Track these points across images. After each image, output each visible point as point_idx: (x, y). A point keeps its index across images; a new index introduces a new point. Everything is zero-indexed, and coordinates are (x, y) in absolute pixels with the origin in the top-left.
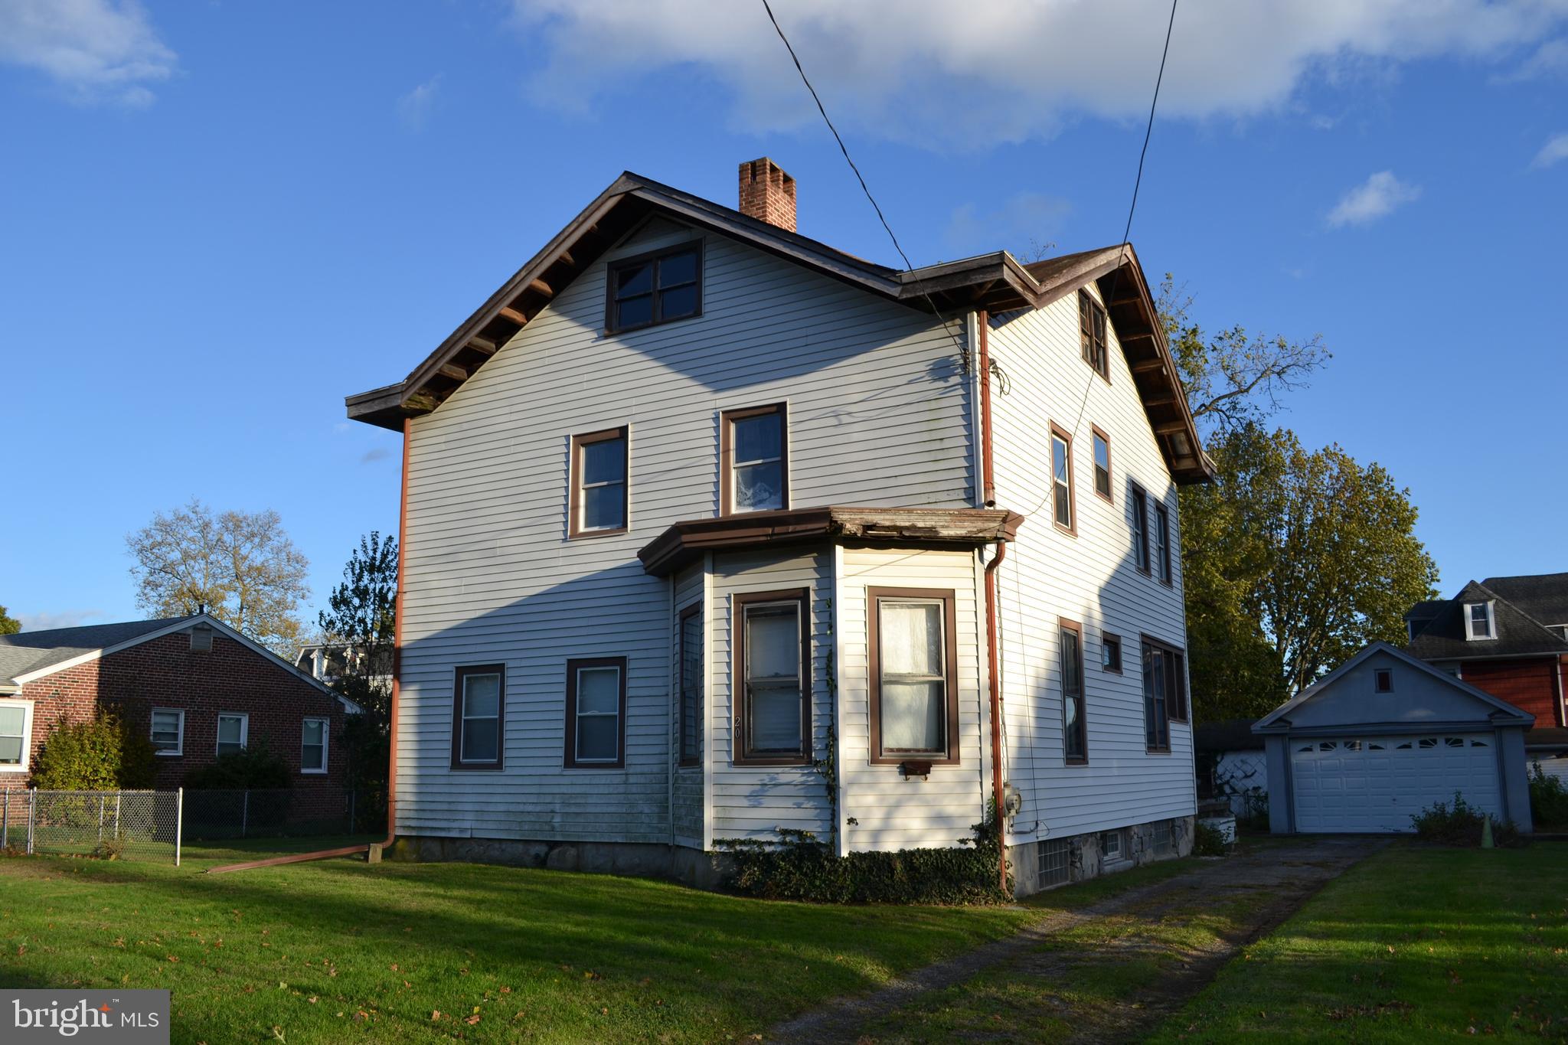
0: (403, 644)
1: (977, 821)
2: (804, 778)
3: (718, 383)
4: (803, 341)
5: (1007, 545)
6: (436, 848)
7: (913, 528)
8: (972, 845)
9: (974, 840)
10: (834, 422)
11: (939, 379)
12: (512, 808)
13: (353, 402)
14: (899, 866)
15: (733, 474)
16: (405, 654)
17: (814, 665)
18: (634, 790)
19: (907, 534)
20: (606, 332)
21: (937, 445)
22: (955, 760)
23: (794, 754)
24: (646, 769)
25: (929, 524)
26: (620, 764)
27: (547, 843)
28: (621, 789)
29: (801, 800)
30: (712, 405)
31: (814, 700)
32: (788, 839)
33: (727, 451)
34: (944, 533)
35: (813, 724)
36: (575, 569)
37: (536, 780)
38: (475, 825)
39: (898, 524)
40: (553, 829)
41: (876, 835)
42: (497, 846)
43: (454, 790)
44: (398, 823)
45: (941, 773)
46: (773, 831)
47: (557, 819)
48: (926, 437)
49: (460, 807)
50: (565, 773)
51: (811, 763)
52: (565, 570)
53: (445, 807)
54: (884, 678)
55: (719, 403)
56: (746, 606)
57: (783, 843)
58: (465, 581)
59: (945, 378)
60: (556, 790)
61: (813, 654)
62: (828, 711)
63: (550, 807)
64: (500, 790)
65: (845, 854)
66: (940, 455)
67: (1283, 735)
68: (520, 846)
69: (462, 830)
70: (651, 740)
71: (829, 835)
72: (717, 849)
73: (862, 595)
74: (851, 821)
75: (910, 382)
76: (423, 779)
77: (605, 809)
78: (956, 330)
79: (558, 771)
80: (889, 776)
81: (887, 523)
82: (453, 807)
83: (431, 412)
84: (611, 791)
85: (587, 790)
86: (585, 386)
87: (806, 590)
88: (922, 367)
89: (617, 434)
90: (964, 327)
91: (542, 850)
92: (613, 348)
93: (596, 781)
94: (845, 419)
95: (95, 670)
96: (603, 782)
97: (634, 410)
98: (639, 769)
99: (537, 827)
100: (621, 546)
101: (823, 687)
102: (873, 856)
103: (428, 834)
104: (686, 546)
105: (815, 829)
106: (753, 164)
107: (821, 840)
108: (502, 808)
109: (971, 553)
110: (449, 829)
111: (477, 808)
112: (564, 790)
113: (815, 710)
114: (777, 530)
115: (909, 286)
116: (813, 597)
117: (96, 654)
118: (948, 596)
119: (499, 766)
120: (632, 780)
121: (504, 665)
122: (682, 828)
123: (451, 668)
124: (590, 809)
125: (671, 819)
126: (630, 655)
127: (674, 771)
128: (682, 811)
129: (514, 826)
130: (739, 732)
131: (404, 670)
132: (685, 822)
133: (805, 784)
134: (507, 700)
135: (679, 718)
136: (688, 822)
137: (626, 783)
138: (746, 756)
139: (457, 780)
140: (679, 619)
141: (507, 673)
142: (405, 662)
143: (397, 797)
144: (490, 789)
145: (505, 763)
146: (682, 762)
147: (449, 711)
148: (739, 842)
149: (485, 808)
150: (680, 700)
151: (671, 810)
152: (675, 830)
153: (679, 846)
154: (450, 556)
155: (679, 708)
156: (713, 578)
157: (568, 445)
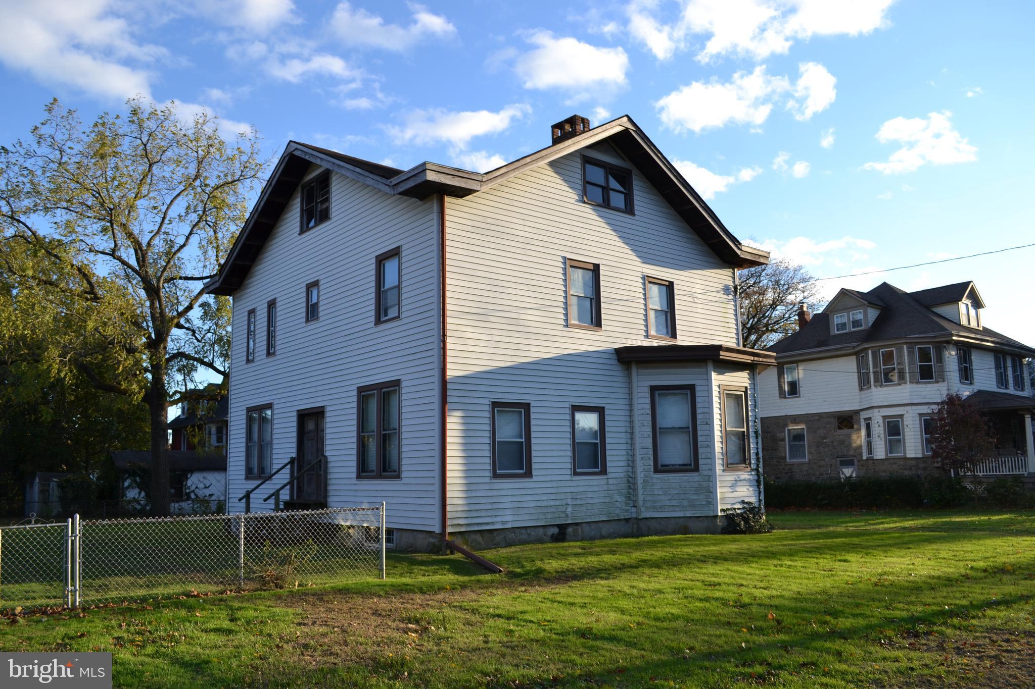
6: (478, 538)
11: (726, 294)
12: (539, 504)
16: (449, 386)
17: (750, 424)
18: (612, 488)
20: (585, 199)
21: (726, 325)
24: (618, 475)
26: (604, 472)
27: (558, 526)
28: (606, 488)
29: (748, 487)
30: (641, 269)
31: (751, 440)
32: (745, 506)
35: (752, 451)
36: (572, 346)
37: (555, 484)
38: (511, 518)
40: (567, 516)
42: (524, 531)
43: (494, 493)
44: (448, 522)
47: (569, 509)
49: (501, 506)
50: (574, 479)
51: (752, 470)
52: (566, 346)
53: (489, 507)
55: (645, 270)
56: (725, 392)
57: (744, 508)
59: (728, 295)
60: (568, 490)
61: (750, 419)
62: (755, 446)
63: (564, 502)
64: (530, 492)
66: (728, 330)
68: (541, 530)
69: (503, 523)
70: (620, 458)
71: (758, 503)
75: (717, 292)
76: (470, 487)
77: (597, 501)
78: (732, 275)
79: (569, 477)
82: (495, 506)
83: (461, 198)
84: (600, 489)
85: (587, 489)
86: (572, 228)
87: (746, 388)
88: (720, 286)
89: (592, 267)
91: (556, 530)
92: (587, 211)
93: (591, 483)
96: (595, 484)
97: (601, 256)
98: (614, 475)
99: (556, 515)
100: (598, 338)
101: (754, 435)
103: (475, 528)
105: (753, 501)
107: (756, 505)
108: (532, 504)
110: (493, 523)
111: (514, 505)
112: (572, 490)
113: (752, 446)
116: (749, 392)
119: (529, 475)
120: (611, 482)
121: (529, 404)
122: (661, 507)
123: (487, 402)
124: (589, 501)
125: (641, 503)
126: (607, 407)
127: (642, 476)
128: (660, 498)
129: (541, 517)
130: (726, 454)
131: (449, 399)
132: (667, 503)
133: (749, 480)
134: (533, 428)
135: (651, 446)
136: (674, 503)
137: (608, 484)
138: (729, 466)
139: (496, 486)
140: (648, 390)
141: (532, 410)
142: (449, 393)
143: (449, 501)
144: (523, 492)
145: (534, 473)
146: (656, 471)
147: (487, 434)
148: (728, 509)
149: (520, 505)
150: (651, 436)
151: (641, 498)
152: (643, 509)
153: (647, 519)
154: (482, 316)
155: (650, 440)
156: (714, 375)
157: (565, 263)
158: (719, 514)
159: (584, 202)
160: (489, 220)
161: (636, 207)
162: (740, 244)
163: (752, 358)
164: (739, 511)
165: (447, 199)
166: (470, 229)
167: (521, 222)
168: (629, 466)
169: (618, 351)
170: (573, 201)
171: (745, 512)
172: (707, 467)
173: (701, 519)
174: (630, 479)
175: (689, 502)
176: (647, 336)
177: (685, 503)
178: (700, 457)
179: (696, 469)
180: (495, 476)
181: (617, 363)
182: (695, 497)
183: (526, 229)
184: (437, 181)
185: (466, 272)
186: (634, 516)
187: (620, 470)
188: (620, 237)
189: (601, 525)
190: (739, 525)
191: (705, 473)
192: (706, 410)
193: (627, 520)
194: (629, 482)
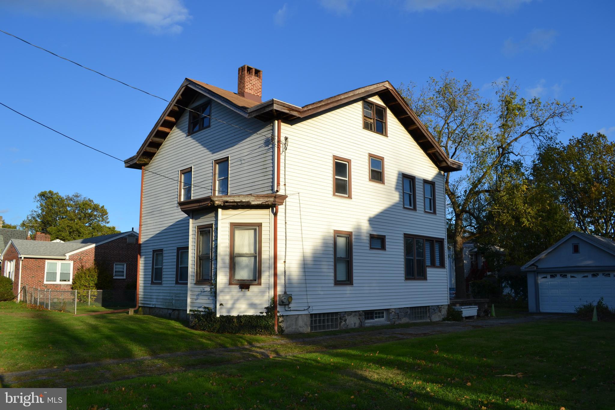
0: (141, 242)
1: (267, 306)
2: (210, 289)
3: (214, 151)
4: (233, 135)
5: (279, 207)
7: (241, 202)
8: (265, 314)
9: (265, 312)
10: (240, 163)
11: (266, 146)
12: (164, 297)
13: (126, 162)
14: (235, 320)
15: (217, 182)
16: (142, 246)
17: (213, 250)
19: (239, 204)
20: (188, 134)
22: (260, 284)
23: (208, 281)
25: (247, 200)
29: (209, 297)
30: (211, 158)
31: (213, 263)
32: (206, 310)
33: (215, 174)
34: (253, 203)
35: (212, 271)
36: (179, 216)
37: (169, 288)
38: (156, 303)
39: (236, 201)
40: (173, 305)
41: (229, 310)
43: (151, 291)
44: (140, 302)
45: (254, 289)
46: (203, 307)
47: (174, 301)
48: (262, 167)
49: (153, 297)
50: (176, 286)
51: (212, 284)
52: (177, 217)
53: (149, 297)
54: (235, 255)
55: (213, 158)
56: (199, 230)
58: (155, 221)
59: (268, 146)
60: (174, 292)
61: (213, 247)
62: (215, 267)
63: (172, 297)
64: (161, 291)
65: (218, 316)
67: (534, 271)
68: (166, 310)
69: (153, 305)
71: (215, 309)
72: (191, 313)
73: (228, 226)
74: (221, 304)
75: (259, 147)
76: (145, 288)
77: (184, 298)
78: (271, 127)
79: (174, 285)
80: (235, 289)
81: (232, 201)
82: (151, 297)
83: (148, 164)
84: (186, 292)
86: (183, 153)
87: (212, 224)
88: (263, 142)
89: (190, 169)
90: (273, 127)
92: (189, 139)
93: (182, 289)
94: (243, 162)
95: (94, 251)
96: (184, 289)
97: (194, 161)
99: (169, 304)
101: (215, 258)
102: (228, 317)
103: (146, 305)
105: (211, 306)
106: (242, 67)
107: (212, 311)
108: (161, 297)
109: (269, 210)
110: (150, 304)
111: (156, 297)
112: (175, 292)
114: (201, 204)
115: (250, 114)
116: (214, 227)
117: (94, 245)
118: (260, 225)
119: (161, 284)
121: (163, 249)
123: (152, 250)
124: (181, 298)
129: (164, 304)
130: (197, 273)
133: (210, 291)
134: (163, 261)
138: (198, 281)
139: (152, 288)
141: (163, 252)
143: (139, 293)
144: (159, 291)
145: (163, 282)
147: (151, 265)
148: (196, 311)
154: (152, 213)
158: (188, 312)
159: (188, 136)
164: (202, 313)
170: (184, 138)
180: (152, 283)
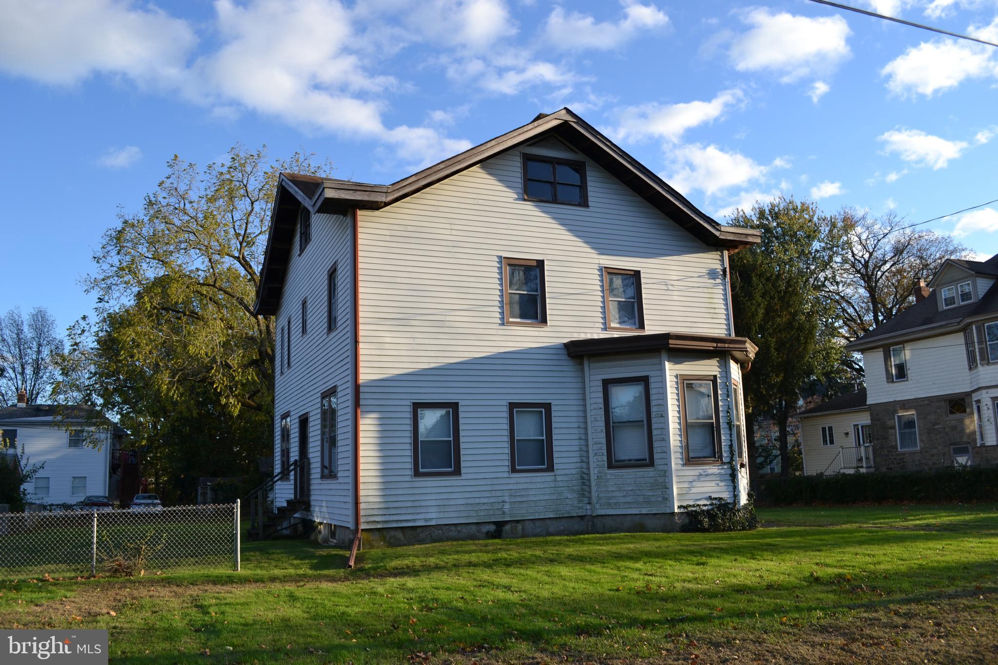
2: (719, 471)
3: (603, 250)
6: (399, 535)
10: (665, 288)
11: (713, 279)
12: (470, 501)
16: (362, 389)
17: (721, 414)
18: (561, 485)
20: (526, 197)
21: (713, 311)
23: (711, 459)
24: (567, 472)
26: (551, 468)
27: (494, 523)
28: (552, 485)
29: (718, 482)
30: (597, 261)
31: (722, 432)
32: (714, 502)
35: (723, 444)
36: (510, 344)
37: (489, 482)
38: (436, 515)
40: (504, 513)
42: (453, 528)
43: (416, 491)
44: (364, 520)
46: (706, 499)
47: (507, 506)
48: (708, 305)
49: (423, 504)
50: (512, 476)
51: (723, 463)
53: (410, 504)
55: (602, 262)
56: (686, 382)
57: (712, 504)
59: (714, 279)
60: (505, 487)
61: (721, 409)
62: (729, 438)
63: (500, 499)
64: (458, 490)
66: (715, 316)
68: (474, 528)
69: (426, 520)
70: (570, 454)
71: (733, 499)
72: (679, 510)
75: (699, 277)
76: (387, 485)
77: (542, 498)
78: (720, 258)
79: (506, 475)
82: (416, 504)
83: (378, 210)
84: (545, 486)
85: (529, 486)
87: (715, 376)
88: (704, 270)
89: (535, 264)
90: (722, 256)
91: (492, 528)
92: (529, 209)
93: (534, 480)
94: (670, 287)
96: (539, 480)
97: (548, 252)
98: (563, 472)
99: (491, 512)
100: (542, 334)
101: (726, 426)
103: (394, 525)
104: (670, 346)
105: (726, 496)
107: (729, 501)
108: (461, 502)
110: (414, 520)
111: (440, 503)
112: (510, 487)
113: (723, 438)
116: (719, 381)
119: (457, 473)
120: (559, 478)
121: (457, 403)
122: (615, 504)
123: (408, 403)
124: (531, 498)
125: (594, 500)
126: (553, 403)
127: (596, 472)
128: (614, 494)
129: (472, 514)
130: (686, 447)
131: (362, 402)
132: (622, 500)
133: (719, 474)
134: (461, 427)
135: (604, 441)
136: (629, 499)
137: (555, 481)
138: (690, 460)
139: (418, 484)
140: (600, 383)
141: (461, 409)
142: (362, 396)
143: (362, 499)
144: (450, 490)
145: (463, 470)
146: (610, 466)
147: (408, 434)
148: (690, 506)
149: (447, 503)
150: (604, 431)
151: (594, 495)
152: (598, 506)
153: (602, 516)
154: (402, 321)
155: (604, 435)
156: (668, 365)
157: (500, 262)
158: (676, 511)
159: (525, 200)
160: (410, 228)
161: (590, 199)
162: (718, 224)
163: (715, 345)
164: (705, 508)
165: (360, 213)
166: (388, 238)
167: (448, 226)
168: (582, 462)
169: (567, 346)
170: (511, 200)
171: (713, 509)
172: (662, 462)
173: (658, 516)
174: (585, 476)
175: (644, 498)
176: (605, 329)
177: (641, 499)
178: (655, 452)
179: (651, 464)
180: (417, 473)
181: (568, 358)
182: (650, 493)
183: (454, 232)
184: (336, 197)
185: (384, 279)
186: (589, 513)
187: (572, 466)
188: (569, 230)
189: (548, 522)
190: (701, 522)
191: (661, 468)
192: (660, 402)
193: (582, 517)
194: (582, 478)
